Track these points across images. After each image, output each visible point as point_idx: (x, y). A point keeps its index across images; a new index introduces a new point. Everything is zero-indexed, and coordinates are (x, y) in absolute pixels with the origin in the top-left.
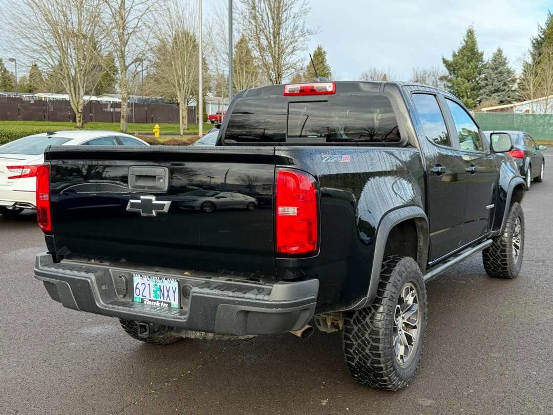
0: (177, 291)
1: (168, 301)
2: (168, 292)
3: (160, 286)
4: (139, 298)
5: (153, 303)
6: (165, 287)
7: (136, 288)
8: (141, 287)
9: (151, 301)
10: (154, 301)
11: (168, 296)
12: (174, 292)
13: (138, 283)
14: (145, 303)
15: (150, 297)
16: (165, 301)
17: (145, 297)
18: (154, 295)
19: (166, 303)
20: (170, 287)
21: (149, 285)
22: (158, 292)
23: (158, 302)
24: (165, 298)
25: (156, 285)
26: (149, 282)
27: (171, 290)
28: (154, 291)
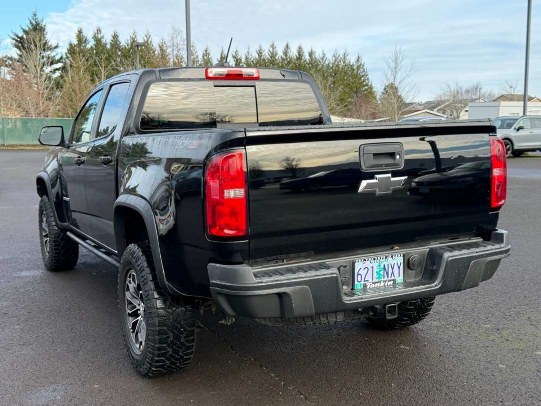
0: (402, 265)
1: (393, 278)
2: (393, 269)
3: (384, 265)
4: (361, 285)
5: (376, 284)
6: (390, 265)
7: (358, 275)
8: (363, 272)
9: (374, 283)
10: (377, 282)
11: (393, 273)
12: (399, 268)
13: (360, 269)
14: (368, 287)
15: (373, 280)
16: (389, 279)
17: (368, 281)
18: (377, 276)
19: (390, 281)
20: (394, 264)
21: (372, 267)
22: (382, 272)
23: (382, 282)
24: (390, 276)
25: (379, 266)
26: (372, 265)
27: (396, 265)
28: (377, 272)
